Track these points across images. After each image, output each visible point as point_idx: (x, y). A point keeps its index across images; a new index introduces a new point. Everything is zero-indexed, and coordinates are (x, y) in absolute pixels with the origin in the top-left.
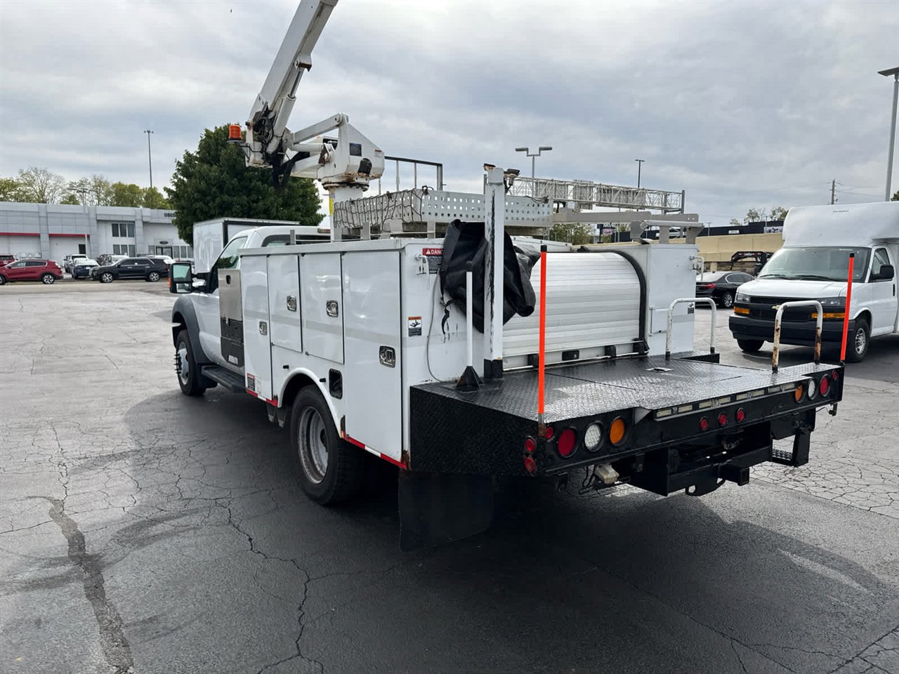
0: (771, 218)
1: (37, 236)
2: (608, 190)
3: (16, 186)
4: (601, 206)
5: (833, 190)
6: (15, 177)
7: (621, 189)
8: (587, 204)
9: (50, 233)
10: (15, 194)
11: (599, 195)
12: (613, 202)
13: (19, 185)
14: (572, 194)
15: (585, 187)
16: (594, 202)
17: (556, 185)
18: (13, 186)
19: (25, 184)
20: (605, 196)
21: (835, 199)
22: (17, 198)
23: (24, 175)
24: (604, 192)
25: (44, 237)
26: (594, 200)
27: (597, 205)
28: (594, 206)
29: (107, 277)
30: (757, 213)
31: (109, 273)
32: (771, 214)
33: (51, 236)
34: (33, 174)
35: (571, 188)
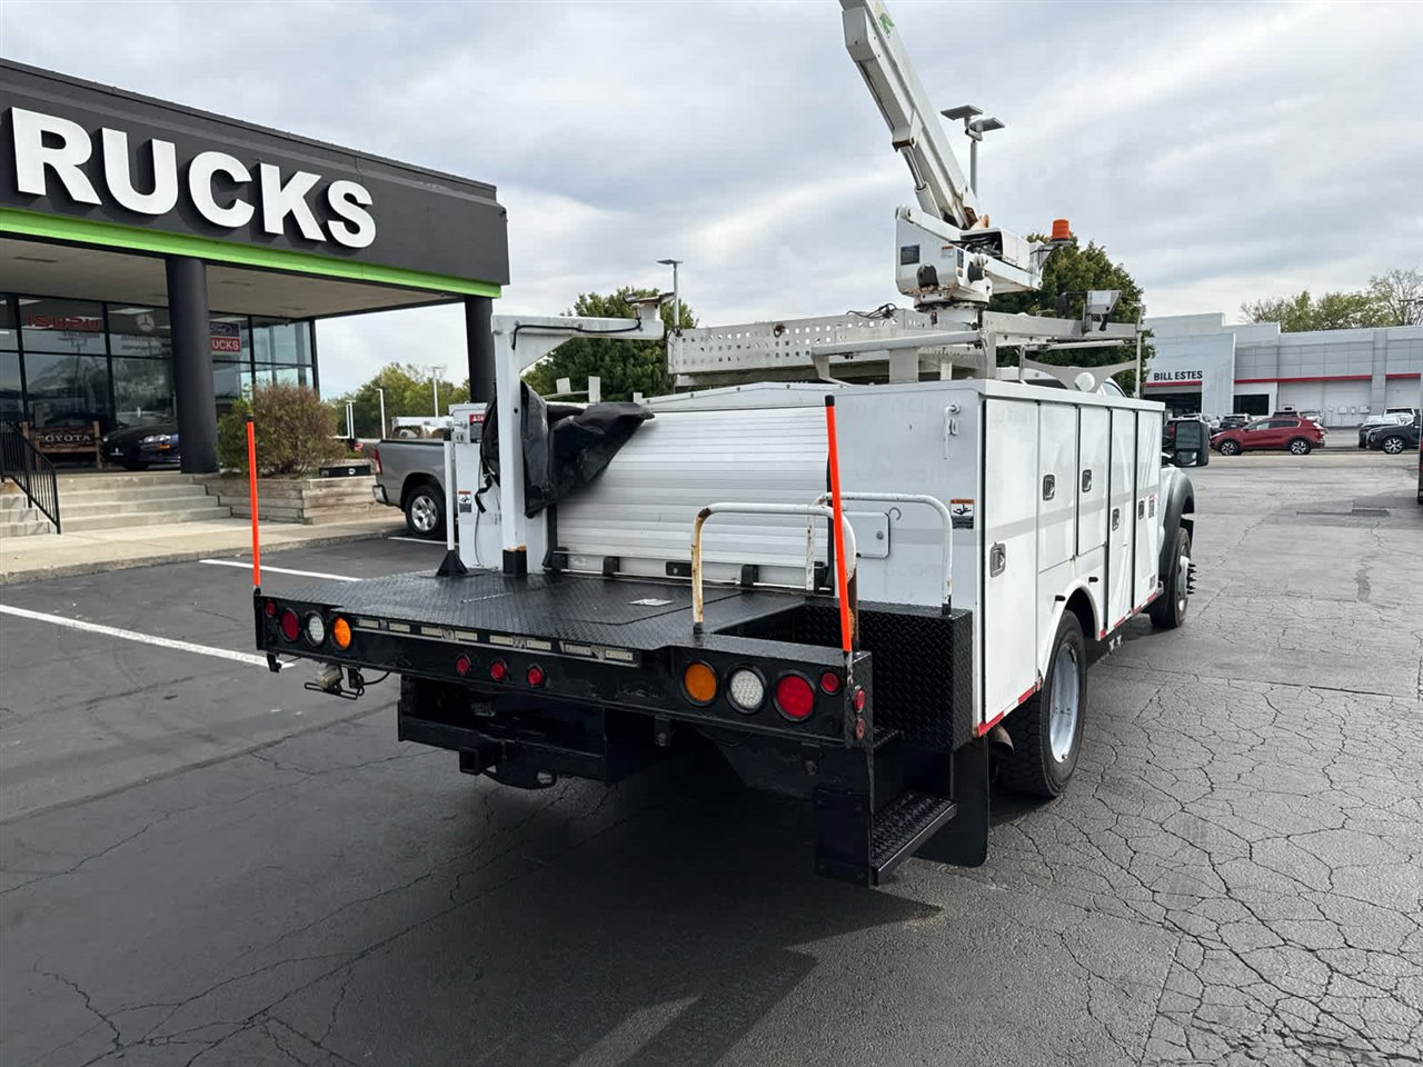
1: (1368, 379)
3: (1364, 304)
6: (1363, 289)
9: (1388, 373)
10: (1362, 316)
13: (1367, 301)
18: (1359, 303)
19: (1379, 299)
22: (1365, 323)
23: (1377, 284)
25: (1379, 381)
29: (1393, 444)
31: (1397, 437)
33: (1390, 378)
34: (1391, 280)
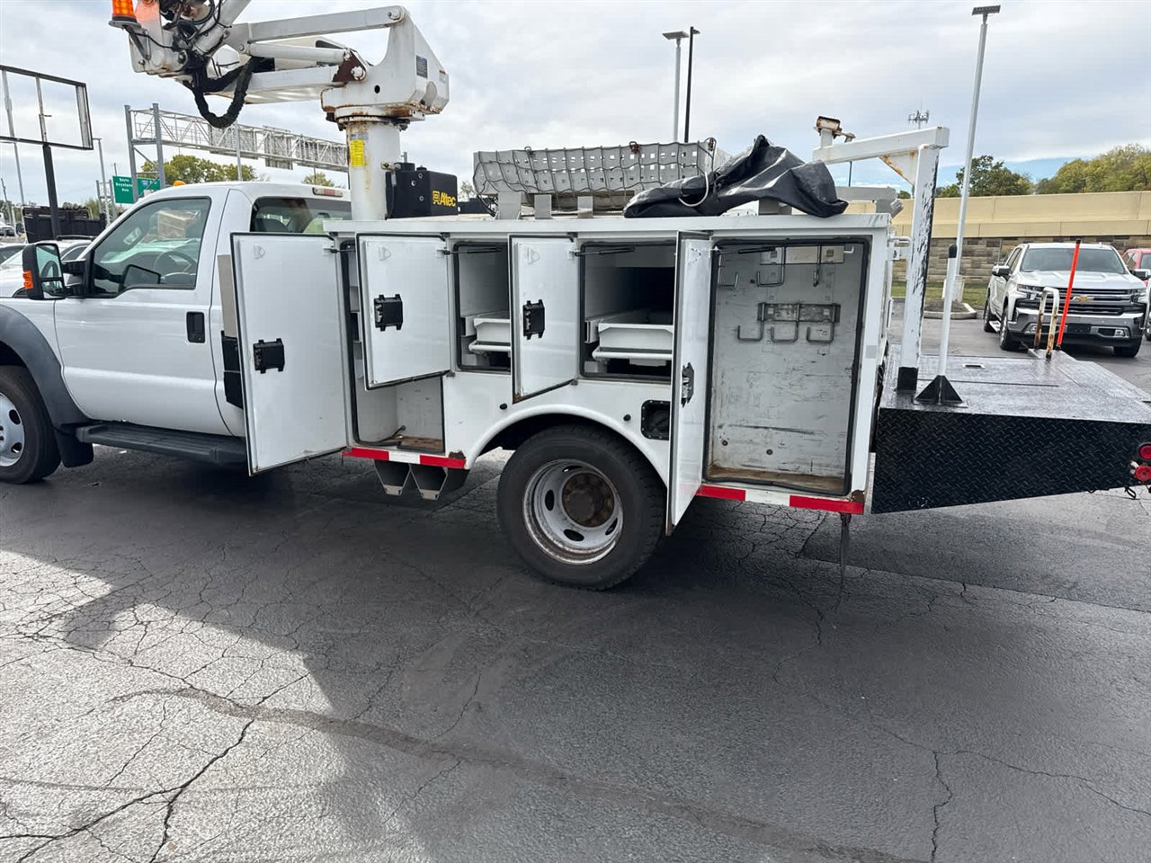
2: (311, 144)
4: (304, 165)
7: (329, 144)
8: (284, 162)
11: (300, 150)
12: (320, 161)
14: (263, 145)
15: (279, 138)
16: (295, 160)
17: (239, 131)
20: (307, 152)
24: (307, 147)
26: (294, 157)
27: (299, 164)
28: (295, 165)
35: (260, 137)
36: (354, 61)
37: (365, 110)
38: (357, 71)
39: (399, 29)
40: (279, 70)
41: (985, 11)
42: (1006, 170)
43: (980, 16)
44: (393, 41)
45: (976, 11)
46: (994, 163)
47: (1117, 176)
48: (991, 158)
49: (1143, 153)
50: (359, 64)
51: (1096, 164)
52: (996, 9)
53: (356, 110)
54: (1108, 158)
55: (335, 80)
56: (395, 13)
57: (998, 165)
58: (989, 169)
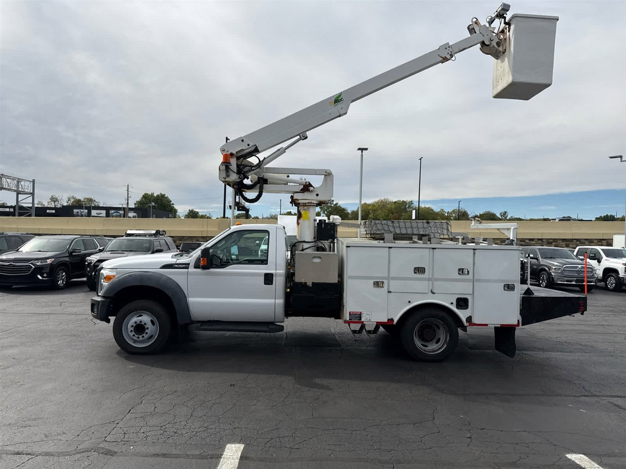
0: (67, 202)
5: (128, 190)
21: (129, 196)
30: (57, 199)
32: (67, 200)
36: (310, 185)
37: (313, 202)
38: (311, 188)
39: (328, 177)
40: (270, 184)
41: (362, 150)
42: (339, 206)
43: (360, 151)
44: (325, 180)
45: (359, 149)
46: (334, 203)
47: (382, 211)
48: (333, 201)
49: (390, 202)
50: (312, 186)
51: (373, 205)
52: (366, 149)
53: (310, 201)
54: (377, 203)
55: (301, 190)
56: (328, 171)
57: (336, 204)
58: (333, 205)
